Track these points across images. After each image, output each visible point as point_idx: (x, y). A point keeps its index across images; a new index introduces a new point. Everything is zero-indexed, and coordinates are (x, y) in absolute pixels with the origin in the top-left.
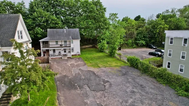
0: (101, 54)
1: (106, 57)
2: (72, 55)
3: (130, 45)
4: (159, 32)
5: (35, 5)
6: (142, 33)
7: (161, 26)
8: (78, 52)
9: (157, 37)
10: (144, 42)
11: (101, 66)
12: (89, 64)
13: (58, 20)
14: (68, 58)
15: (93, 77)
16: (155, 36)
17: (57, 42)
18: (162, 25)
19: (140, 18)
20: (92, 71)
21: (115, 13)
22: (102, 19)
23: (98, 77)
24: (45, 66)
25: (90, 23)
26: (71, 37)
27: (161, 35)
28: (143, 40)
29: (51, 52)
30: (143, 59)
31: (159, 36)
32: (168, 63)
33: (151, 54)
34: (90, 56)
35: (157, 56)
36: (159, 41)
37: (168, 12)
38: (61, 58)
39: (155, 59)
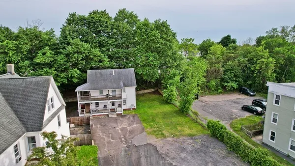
0: (167, 108)
1: (174, 114)
2: (124, 110)
3: (213, 89)
4: (261, 69)
5: (69, 34)
6: (233, 70)
7: (263, 60)
8: (132, 105)
9: (256, 77)
10: (235, 85)
11: (167, 135)
12: (149, 129)
13: (103, 56)
14: (118, 115)
15: (155, 158)
16: (253, 75)
17: (101, 92)
18: (265, 58)
19: (230, 39)
20: (153, 145)
21: (189, 38)
22: (170, 53)
23: (162, 158)
24: (84, 138)
25: (151, 59)
26: (122, 83)
27: (264, 73)
28: (233, 80)
29: (93, 107)
30: (232, 119)
31: (260, 76)
32: (272, 132)
33: (245, 109)
34: (151, 111)
35: (255, 113)
36: (259, 83)
37: (276, 31)
38: (108, 115)
39: (251, 119)
